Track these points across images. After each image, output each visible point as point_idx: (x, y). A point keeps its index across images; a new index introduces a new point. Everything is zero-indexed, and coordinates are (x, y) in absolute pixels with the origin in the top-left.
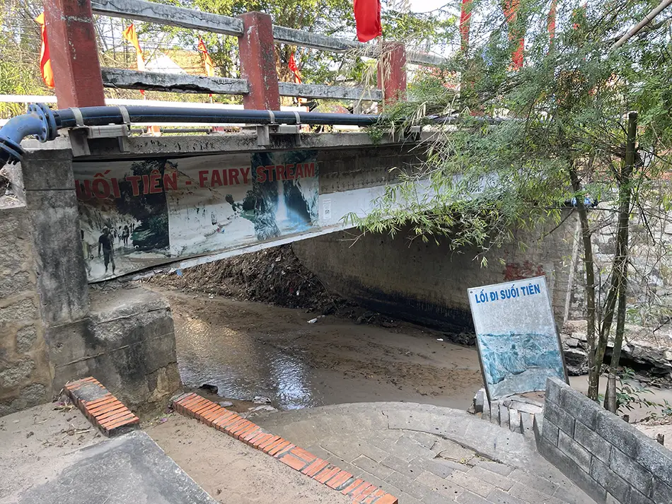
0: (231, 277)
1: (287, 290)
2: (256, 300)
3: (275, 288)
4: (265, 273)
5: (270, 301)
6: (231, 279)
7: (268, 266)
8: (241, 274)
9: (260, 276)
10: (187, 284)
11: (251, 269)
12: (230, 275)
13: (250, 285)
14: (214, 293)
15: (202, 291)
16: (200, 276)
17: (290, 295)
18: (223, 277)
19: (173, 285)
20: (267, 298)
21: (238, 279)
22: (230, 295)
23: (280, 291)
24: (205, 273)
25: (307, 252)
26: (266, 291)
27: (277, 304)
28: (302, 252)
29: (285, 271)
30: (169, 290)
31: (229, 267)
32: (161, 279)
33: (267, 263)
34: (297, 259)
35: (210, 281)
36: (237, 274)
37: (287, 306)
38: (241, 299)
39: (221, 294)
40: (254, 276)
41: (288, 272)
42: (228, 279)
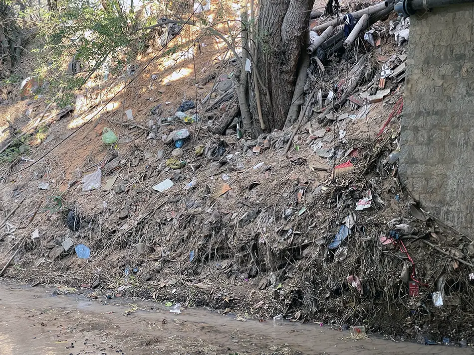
0: (224, 257)
1: (402, 289)
2: (305, 319)
3: (363, 284)
4: (329, 240)
5: (349, 322)
6: (225, 263)
7: (335, 224)
8: (255, 248)
9: (313, 253)
10: (102, 279)
11: (283, 232)
12: (222, 252)
13: (282, 279)
14: (181, 300)
15: (146, 295)
16: (137, 258)
17: (413, 303)
18: (205, 257)
19: (66, 282)
20: (340, 314)
21: (243, 262)
22: (227, 305)
23: (379, 294)
24: (152, 250)
25: (452, 184)
26: (337, 293)
27: (375, 330)
28: (433, 183)
29: (389, 236)
30: (56, 294)
31: (218, 229)
32: (34, 268)
33: (329, 215)
34: (417, 205)
35: (166, 270)
36: (243, 249)
37: (411, 338)
38: (262, 316)
39: (200, 303)
40: (294, 252)
41: (399, 238)
42: (217, 264)
